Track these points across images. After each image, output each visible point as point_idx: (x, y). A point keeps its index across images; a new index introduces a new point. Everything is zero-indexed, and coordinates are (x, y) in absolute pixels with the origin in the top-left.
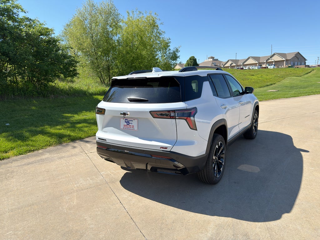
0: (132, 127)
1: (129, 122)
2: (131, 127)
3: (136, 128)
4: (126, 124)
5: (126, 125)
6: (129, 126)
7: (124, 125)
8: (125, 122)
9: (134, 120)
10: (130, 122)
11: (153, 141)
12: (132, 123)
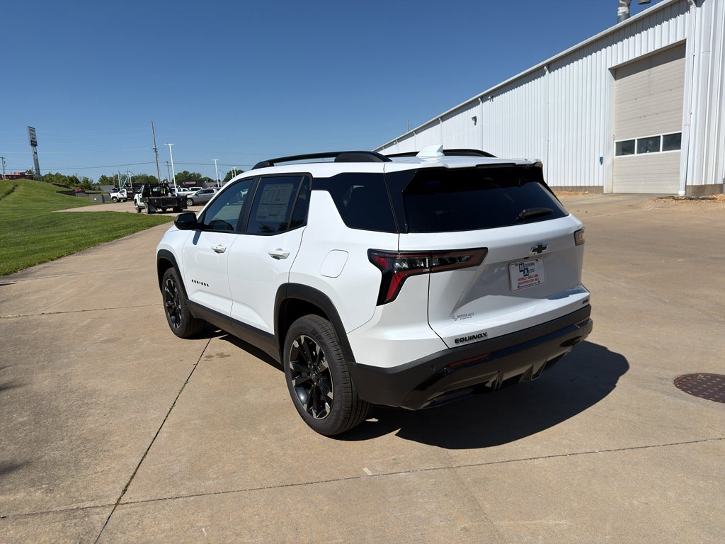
0: (534, 278)
1: (527, 269)
2: (533, 280)
3: (542, 279)
4: (523, 276)
5: (523, 279)
6: (529, 278)
7: (519, 280)
8: (521, 271)
9: (537, 260)
10: (530, 268)
11: (570, 296)
12: (533, 270)
